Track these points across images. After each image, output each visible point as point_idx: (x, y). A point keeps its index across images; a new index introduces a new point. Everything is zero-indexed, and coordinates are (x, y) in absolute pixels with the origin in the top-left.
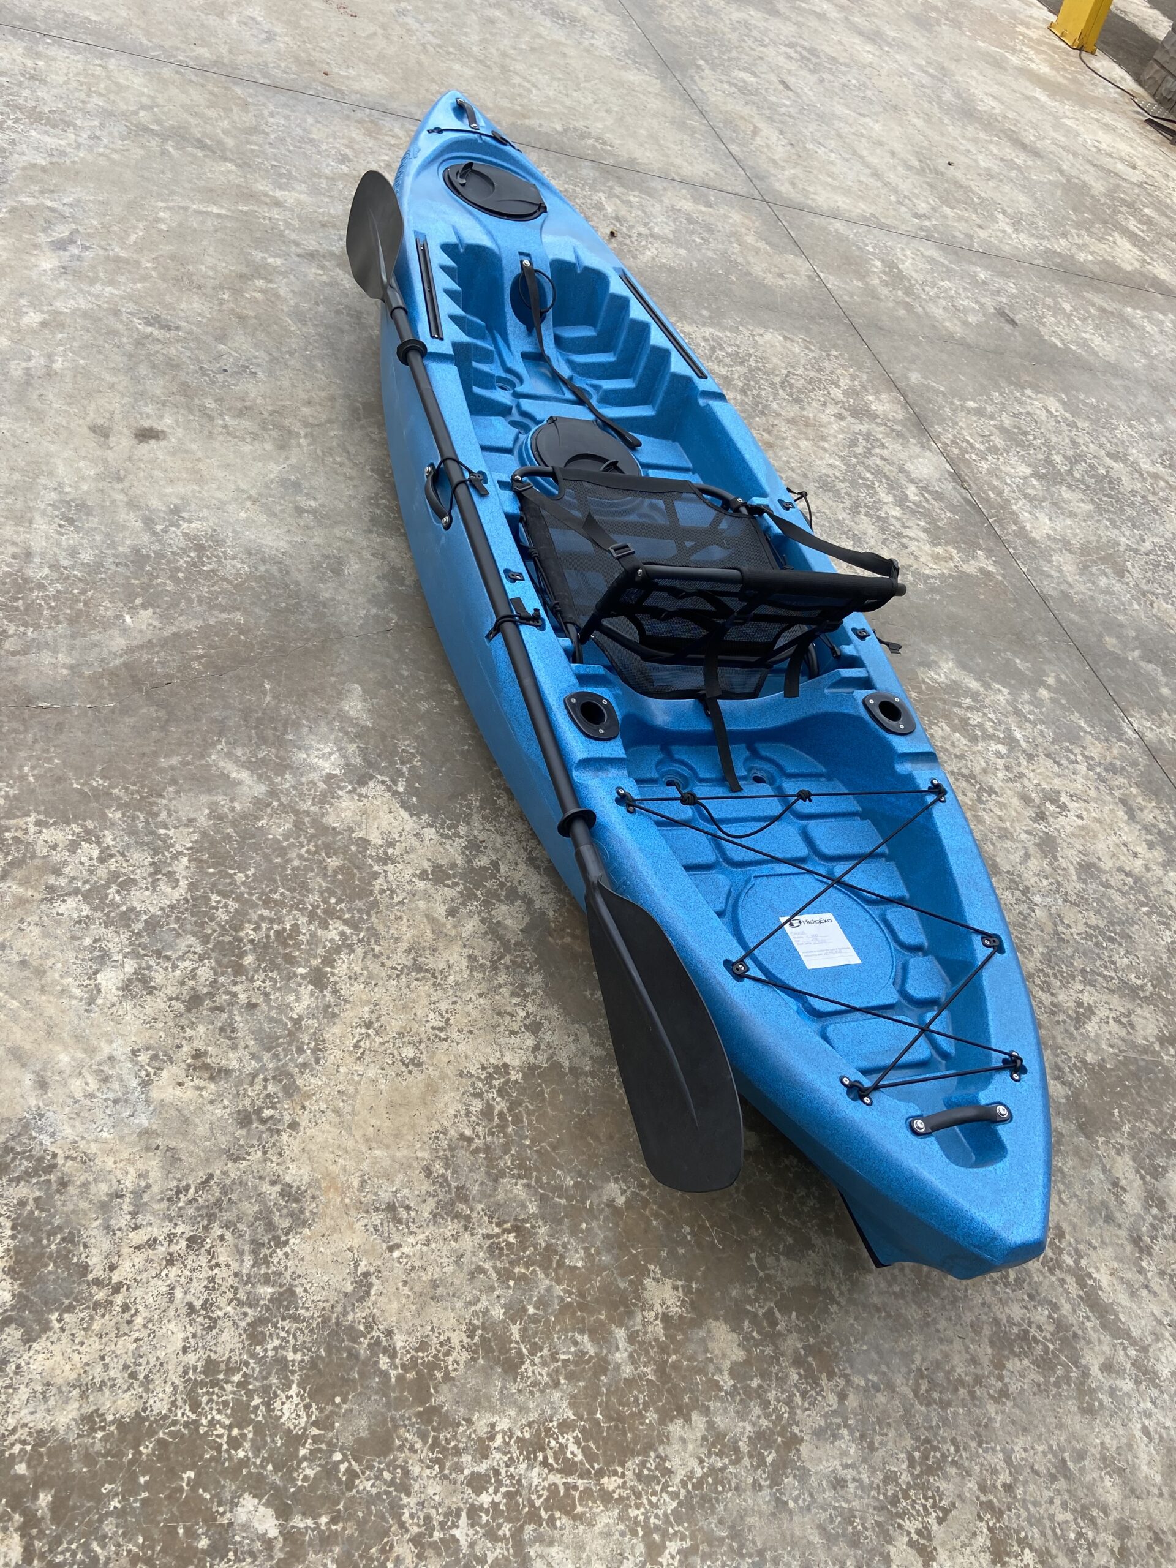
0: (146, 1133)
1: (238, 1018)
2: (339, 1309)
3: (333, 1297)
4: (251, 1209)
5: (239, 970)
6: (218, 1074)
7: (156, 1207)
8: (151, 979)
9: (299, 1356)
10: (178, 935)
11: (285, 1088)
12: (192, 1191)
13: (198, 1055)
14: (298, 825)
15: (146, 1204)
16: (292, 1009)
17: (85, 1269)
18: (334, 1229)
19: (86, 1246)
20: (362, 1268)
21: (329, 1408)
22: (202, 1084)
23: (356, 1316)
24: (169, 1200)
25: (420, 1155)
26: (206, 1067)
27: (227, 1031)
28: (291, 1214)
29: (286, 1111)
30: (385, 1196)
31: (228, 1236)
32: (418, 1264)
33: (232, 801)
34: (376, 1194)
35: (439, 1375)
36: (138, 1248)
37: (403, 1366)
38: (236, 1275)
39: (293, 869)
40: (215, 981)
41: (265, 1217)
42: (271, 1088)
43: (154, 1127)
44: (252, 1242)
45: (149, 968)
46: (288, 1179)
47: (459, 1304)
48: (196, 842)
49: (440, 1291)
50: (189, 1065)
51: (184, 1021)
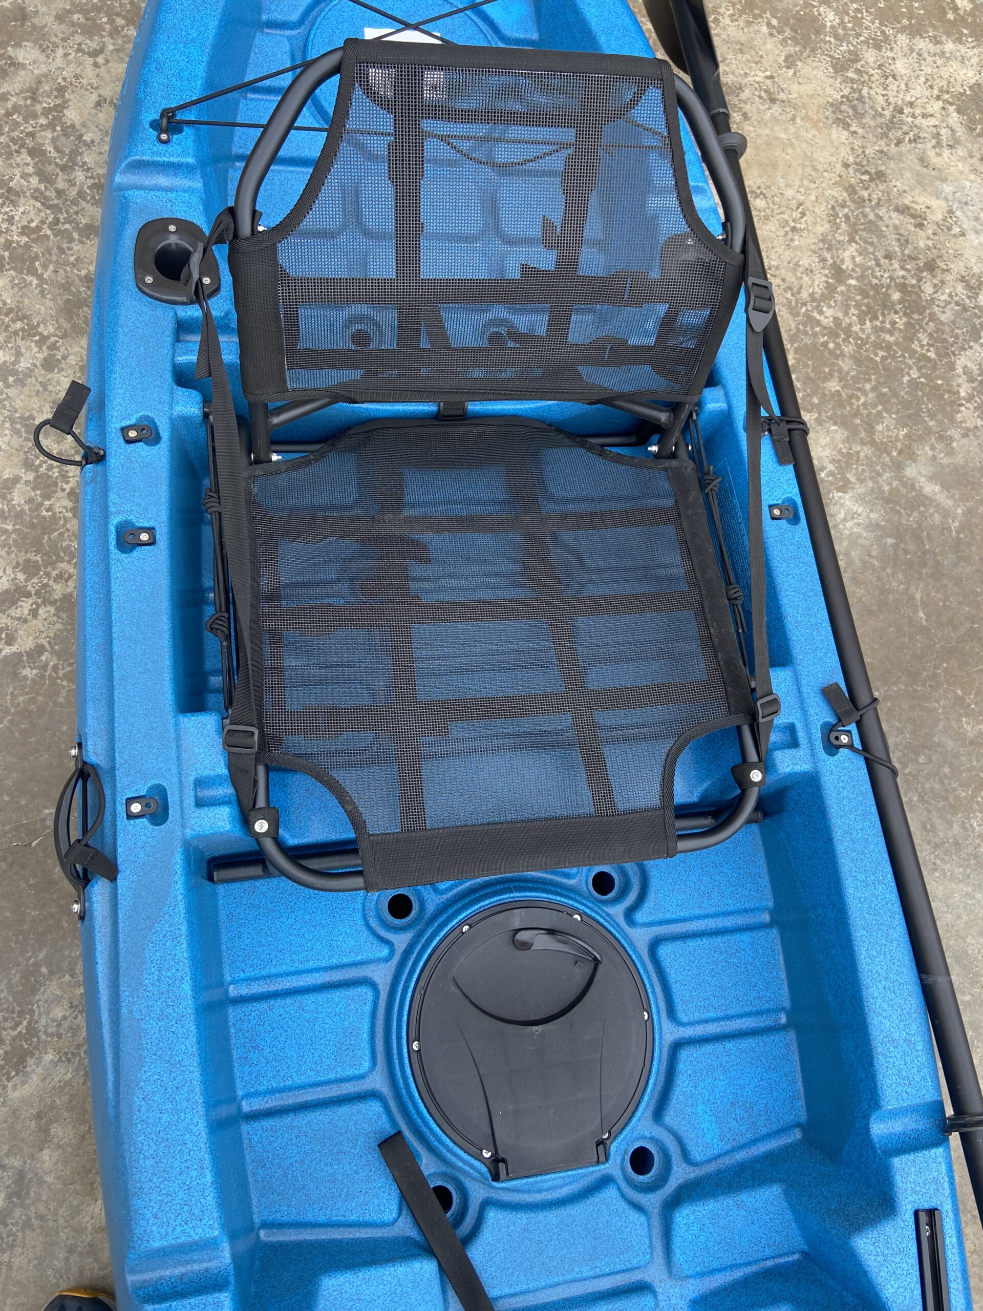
0: (944, 180)
1: (897, 249)
2: (805, 55)
3: (809, 61)
4: (867, 120)
5: (903, 288)
6: (903, 210)
7: (926, 135)
8: (964, 288)
9: (828, 39)
10: (953, 322)
11: (855, 193)
12: (907, 139)
13: (921, 226)
14: (871, 430)
15: (933, 138)
16: (857, 251)
17: (959, 111)
18: (812, 97)
19: (962, 124)
20: (791, 72)
21: (807, 11)
22: (913, 205)
23: (792, 49)
24: (919, 137)
25: (751, 128)
26: (913, 216)
27: (904, 242)
28: (841, 111)
29: (853, 178)
30: (776, 109)
31: (880, 110)
32: (753, 65)
33: (934, 458)
34: (784, 111)
35: (738, 6)
36: (932, 115)
37: (762, 17)
38: (871, 88)
39: (869, 380)
40: (919, 280)
41: (859, 116)
42: (865, 194)
43: (938, 182)
44: (864, 102)
45: (969, 297)
46: (846, 133)
47: (724, 36)
48: (958, 412)
49: (738, 47)
50: (925, 219)
51: (935, 252)
